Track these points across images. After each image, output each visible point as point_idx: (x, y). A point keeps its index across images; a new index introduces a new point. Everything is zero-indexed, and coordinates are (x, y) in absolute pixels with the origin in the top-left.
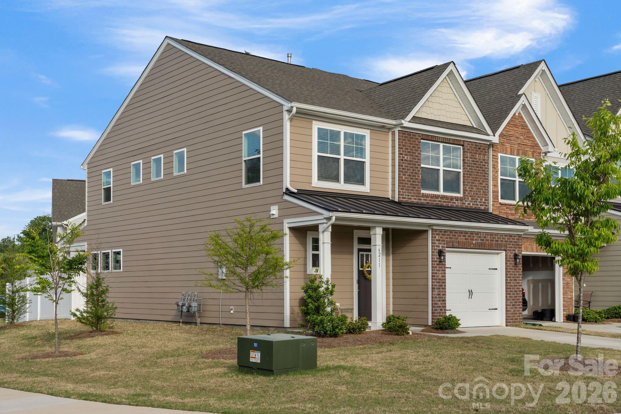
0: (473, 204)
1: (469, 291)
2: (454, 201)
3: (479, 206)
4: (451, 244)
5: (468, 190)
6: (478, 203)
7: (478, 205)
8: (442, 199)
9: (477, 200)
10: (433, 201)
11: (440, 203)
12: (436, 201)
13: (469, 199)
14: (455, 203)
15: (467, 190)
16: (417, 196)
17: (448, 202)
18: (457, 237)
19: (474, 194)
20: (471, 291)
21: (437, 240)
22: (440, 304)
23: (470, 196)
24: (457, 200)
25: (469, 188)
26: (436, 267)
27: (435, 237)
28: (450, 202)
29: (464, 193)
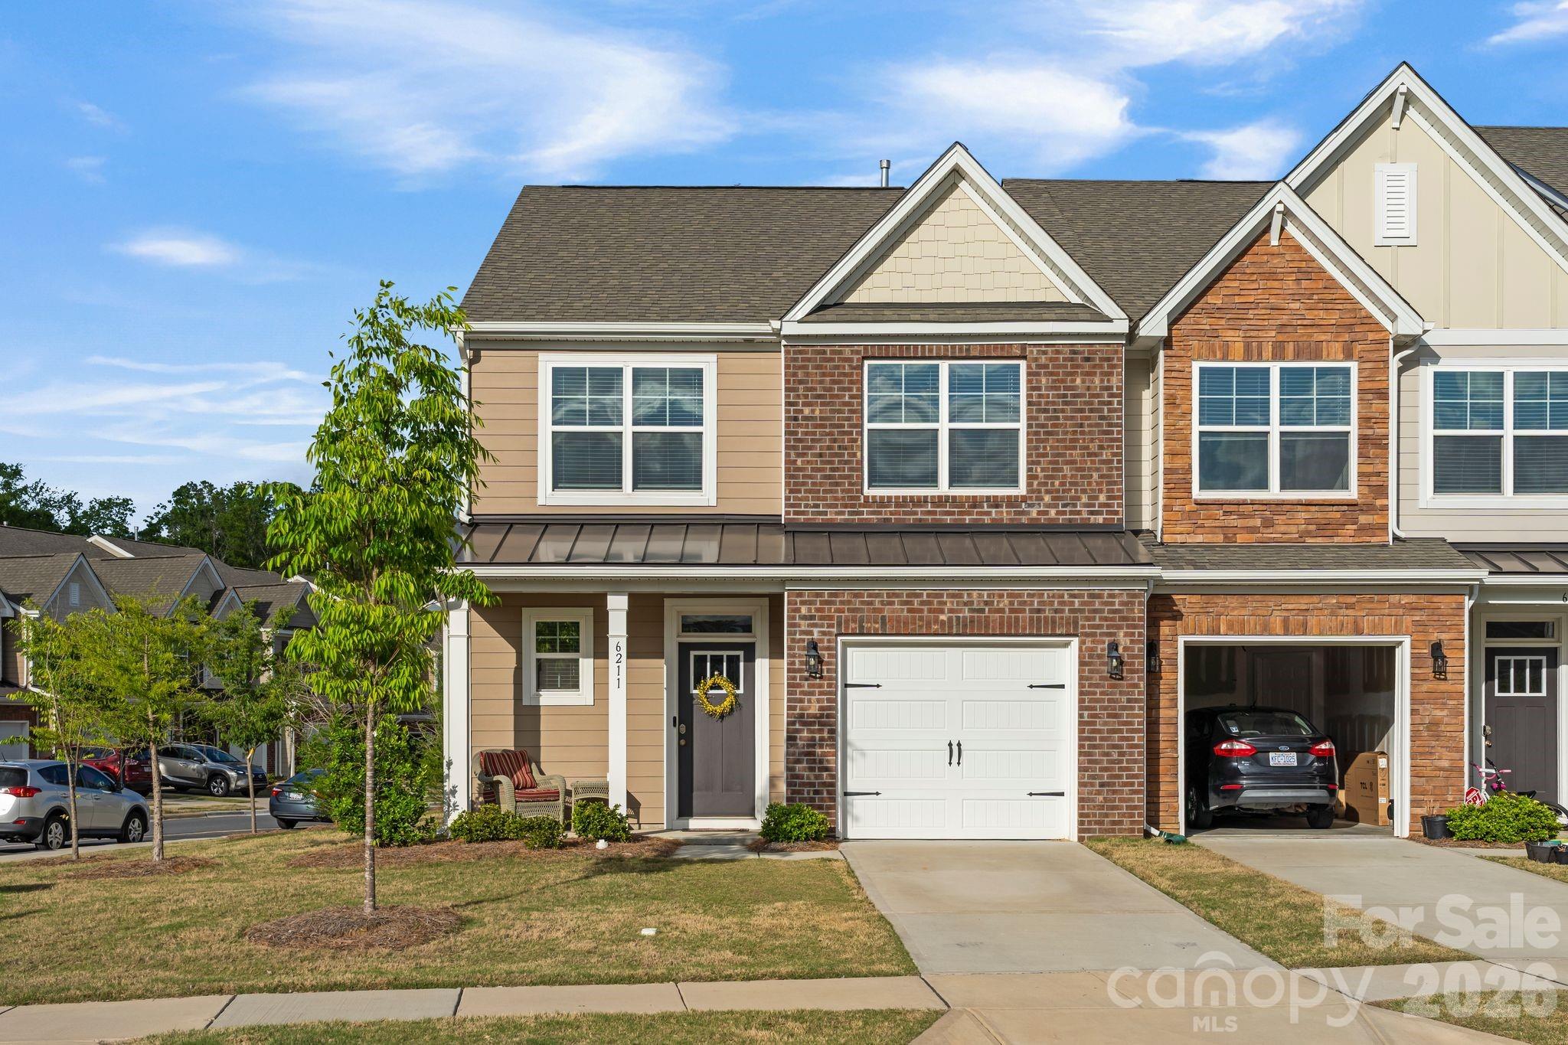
0: (1058, 513)
1: (950, 745)
2: (986, 509)
3: (1085, 516)
5: (1041, 475)
6: (1078, 508)
7: (1079, 513)
8: (938, 507)
9: (1079, 498)
10: (905, 513)
11: (930, 517)
12: (916, 513)
13: (1042, 499)
14: (989, 513)
15: (1036, 477)
16: (846, 506)
17: (960, 513)
18: (877, 605)
19: (1062, 484)
20: (959, 745)
21: (804, 618)
23: (1047, 492)
24: (997, 506)
25: (1043, 470)
26: (799, 686)
27: (798, 610)
28: (969, 513)
29: (1029, 485)
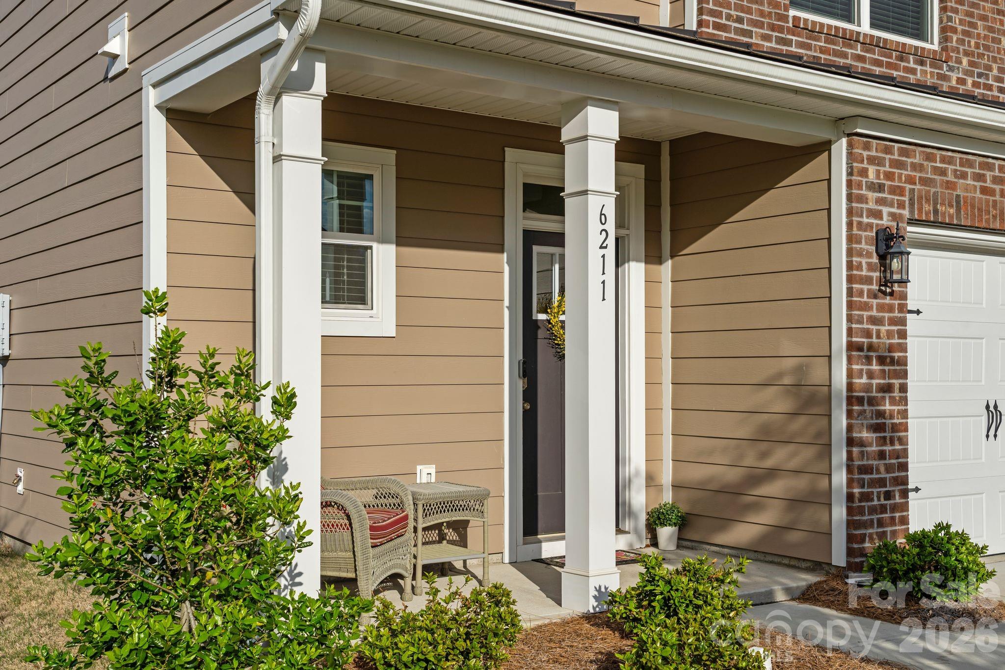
0: (976, 85)
1: (988, 407)
2: (912, 65)
3: (996, 93)
4: (927, 207)
5: (960, 28)
6: (990, 82)
7: (989, 88)
8: (867, 51)
9: (989, 68)
10: (837, 53)
11: (860, 65)
12: (844, 55)
13: (961, 63)
14: (913, 71)
15: (955, 30)
16: (773, 28)
17: (889, 65)
19: (977, 46)
20: (996, 407)
21: (872, 187)
22: (882, 469)
23: (966, 54)
24: (922, 63)
25: (961, 22)
26: (866, 307)
27: (864, 173)
28: (896, 67)
29: (944, 39)
